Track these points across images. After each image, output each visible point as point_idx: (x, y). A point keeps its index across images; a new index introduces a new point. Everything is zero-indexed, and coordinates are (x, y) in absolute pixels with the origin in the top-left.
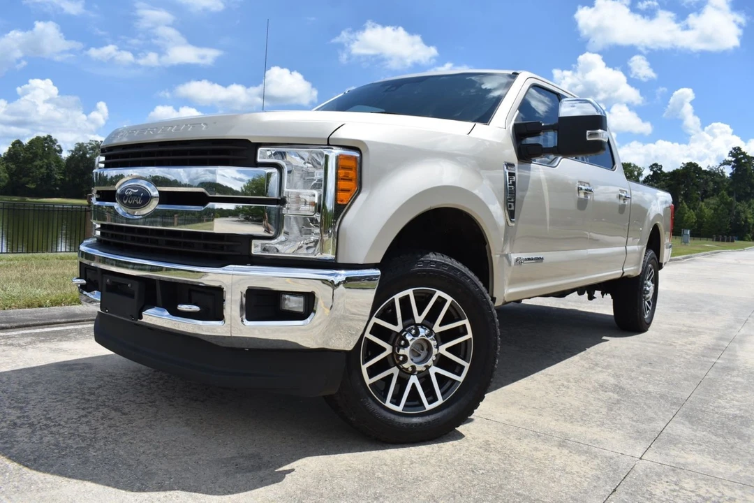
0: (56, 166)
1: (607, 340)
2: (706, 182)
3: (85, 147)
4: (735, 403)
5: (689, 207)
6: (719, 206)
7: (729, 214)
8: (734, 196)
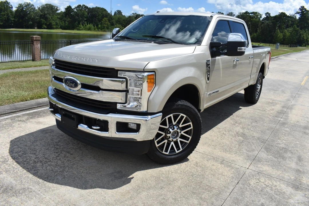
0: (11, 14)
1: (241, 109)
2: (288, 21)
3: (23, 6)
4: (284, 141)
5: (280, 32)
6: (293, 32)
7: (296, 35)
8: (300, 27)
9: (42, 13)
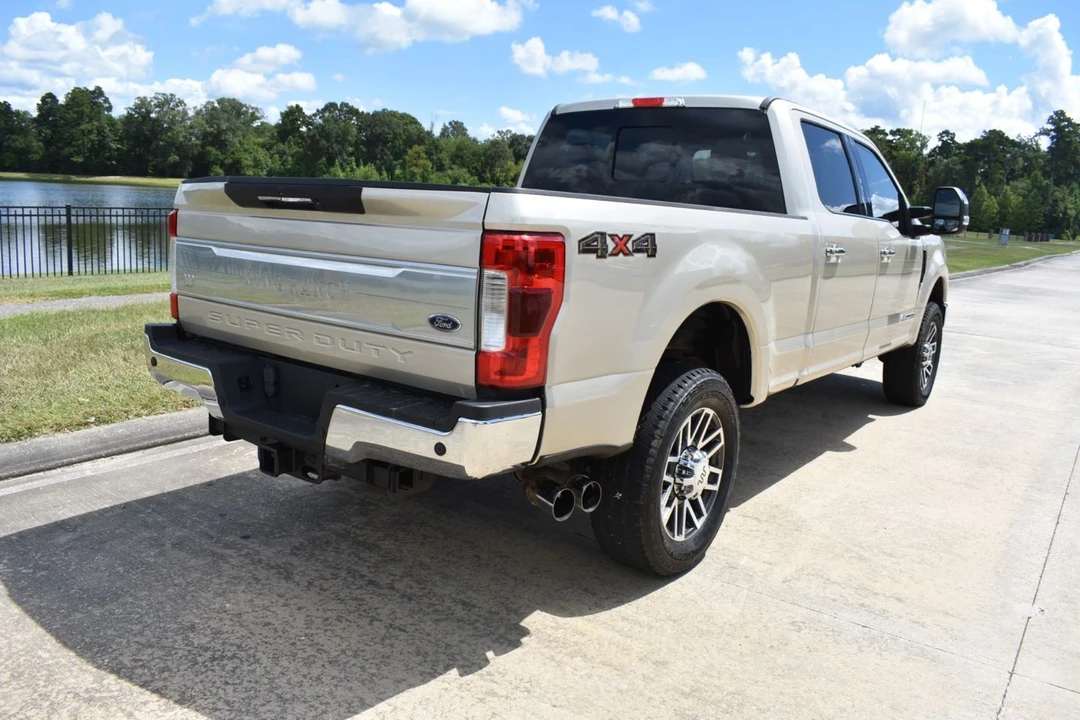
0: (111, 130)
2: (1014, 158)
3: (149, 103)
5: (988, 192)
6: (1030, 192)
7: (1043, 203)
8: (1052, 179)
9: (212, 127)
